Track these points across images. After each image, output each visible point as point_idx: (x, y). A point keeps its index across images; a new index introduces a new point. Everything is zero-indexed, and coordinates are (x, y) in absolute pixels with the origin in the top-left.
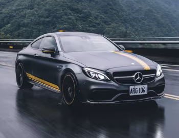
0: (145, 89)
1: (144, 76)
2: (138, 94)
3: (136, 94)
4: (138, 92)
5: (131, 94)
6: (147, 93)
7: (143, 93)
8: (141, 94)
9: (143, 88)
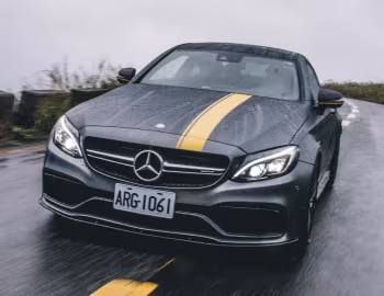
0: (164, 204)
1: (166, 164)
2: (139, 210)
3: (131, 210)
4: (140, 205)
5: (117, 207)
6: (170, 216)
7: (155, 214)
8: (147, 212)
9: (159, 198)
